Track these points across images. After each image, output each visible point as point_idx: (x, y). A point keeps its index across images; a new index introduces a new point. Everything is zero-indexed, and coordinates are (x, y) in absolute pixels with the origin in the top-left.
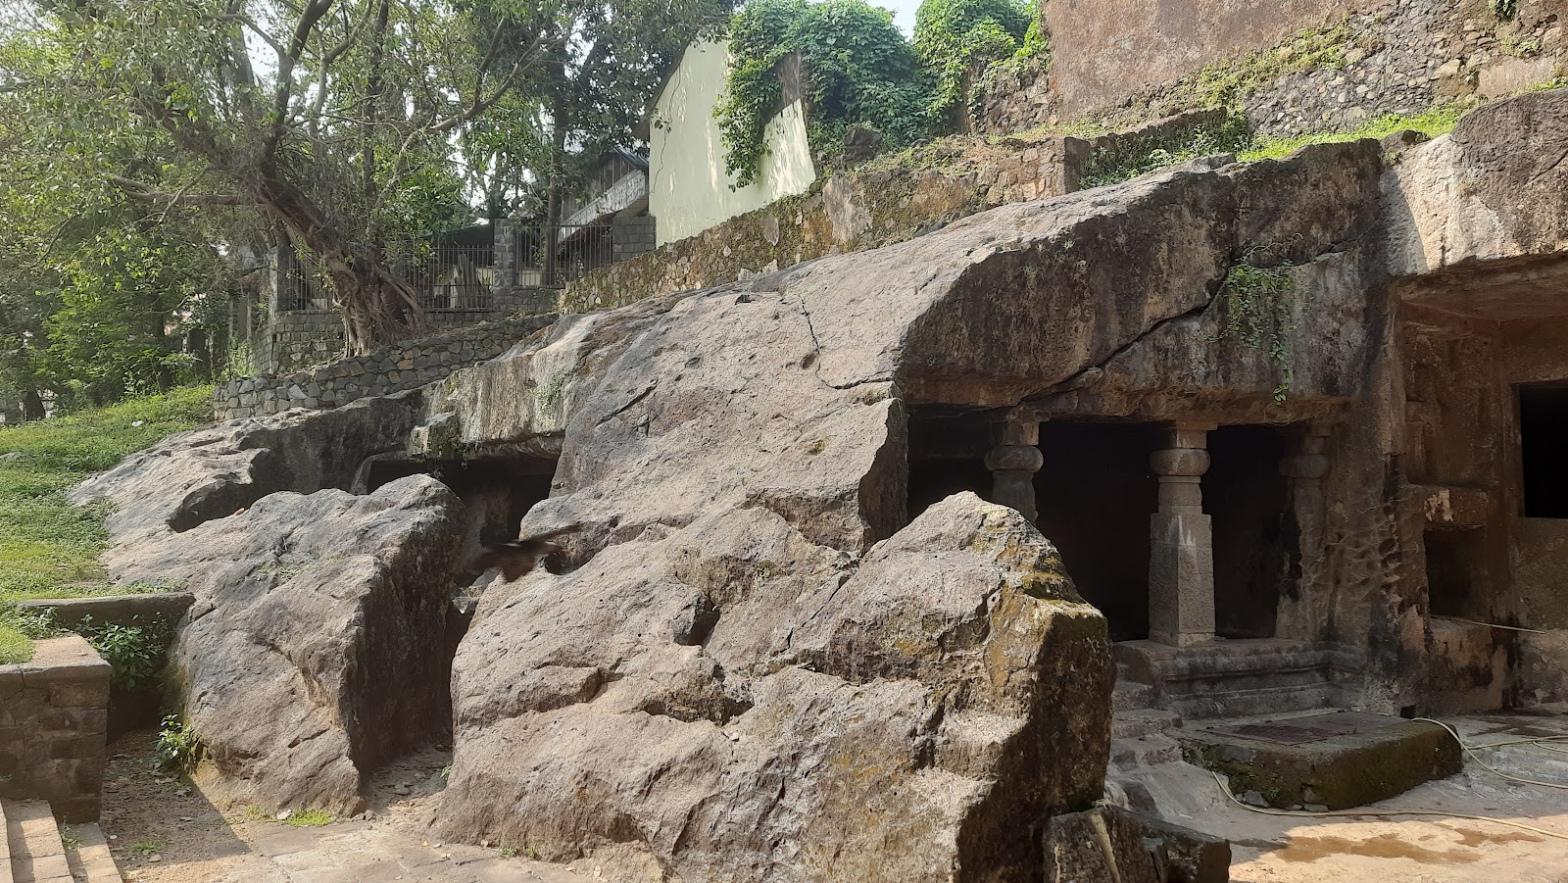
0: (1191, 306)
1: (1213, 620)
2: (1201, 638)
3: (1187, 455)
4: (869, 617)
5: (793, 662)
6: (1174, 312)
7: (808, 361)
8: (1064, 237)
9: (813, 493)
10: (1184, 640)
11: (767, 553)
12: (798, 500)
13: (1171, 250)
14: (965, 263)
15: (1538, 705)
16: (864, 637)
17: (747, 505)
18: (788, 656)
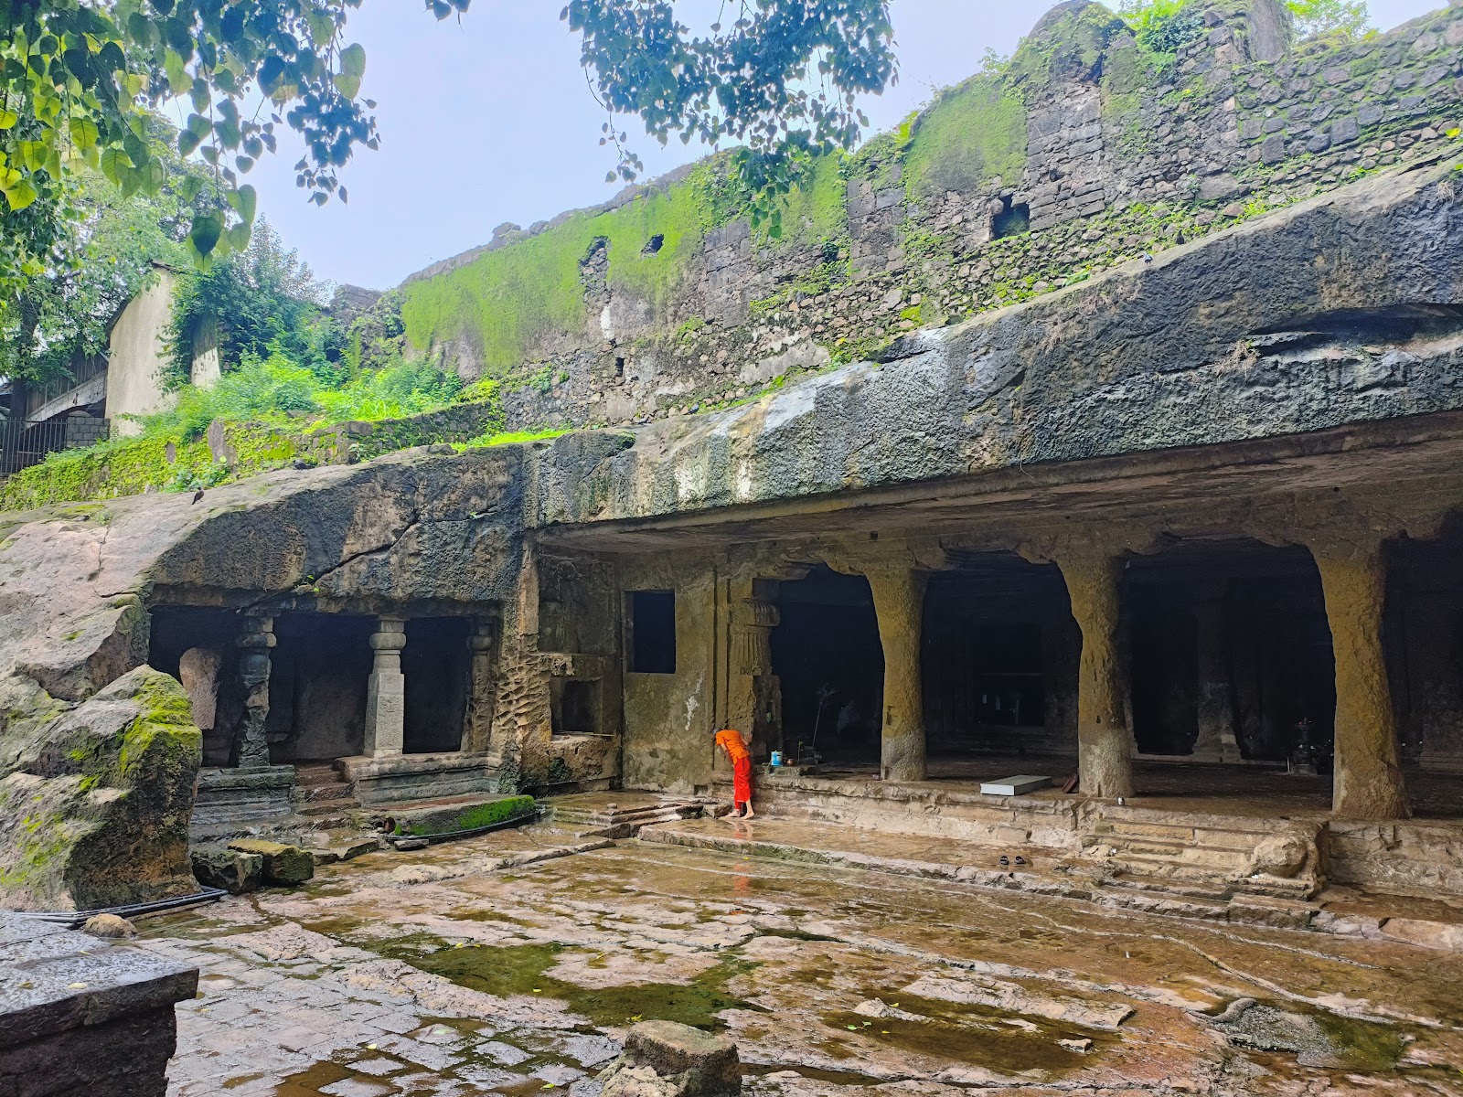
0: (380, 545)
1: (401, 740)
2: (393, 752)
3: (390, 636)
4: (60, 740)
5: (17, 770)
6: (367, 549)
7: (92, 576)
8: (280, 504)
9: (56, 667)
10: (378, 754)
11: (21, 704)
12: (47, 670)
13: (365, 512)
14: (207, 516)
15: (630, 786)
16: (57, 751)
17: (15, 674)
18: (15, 766)
